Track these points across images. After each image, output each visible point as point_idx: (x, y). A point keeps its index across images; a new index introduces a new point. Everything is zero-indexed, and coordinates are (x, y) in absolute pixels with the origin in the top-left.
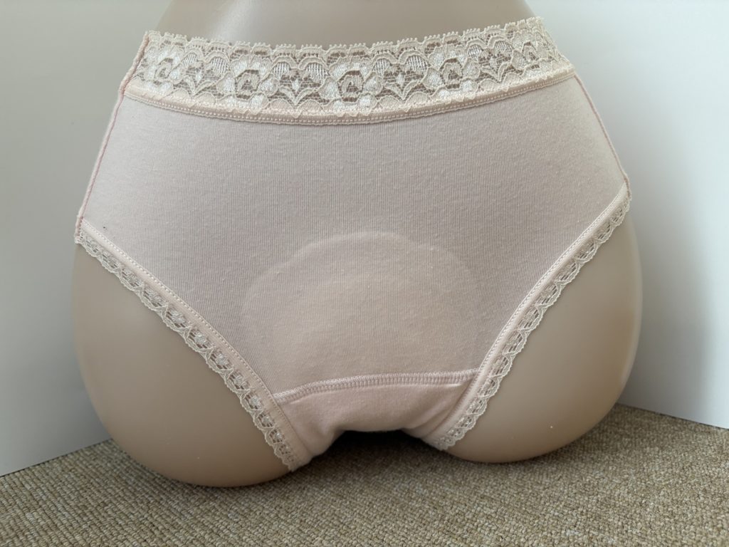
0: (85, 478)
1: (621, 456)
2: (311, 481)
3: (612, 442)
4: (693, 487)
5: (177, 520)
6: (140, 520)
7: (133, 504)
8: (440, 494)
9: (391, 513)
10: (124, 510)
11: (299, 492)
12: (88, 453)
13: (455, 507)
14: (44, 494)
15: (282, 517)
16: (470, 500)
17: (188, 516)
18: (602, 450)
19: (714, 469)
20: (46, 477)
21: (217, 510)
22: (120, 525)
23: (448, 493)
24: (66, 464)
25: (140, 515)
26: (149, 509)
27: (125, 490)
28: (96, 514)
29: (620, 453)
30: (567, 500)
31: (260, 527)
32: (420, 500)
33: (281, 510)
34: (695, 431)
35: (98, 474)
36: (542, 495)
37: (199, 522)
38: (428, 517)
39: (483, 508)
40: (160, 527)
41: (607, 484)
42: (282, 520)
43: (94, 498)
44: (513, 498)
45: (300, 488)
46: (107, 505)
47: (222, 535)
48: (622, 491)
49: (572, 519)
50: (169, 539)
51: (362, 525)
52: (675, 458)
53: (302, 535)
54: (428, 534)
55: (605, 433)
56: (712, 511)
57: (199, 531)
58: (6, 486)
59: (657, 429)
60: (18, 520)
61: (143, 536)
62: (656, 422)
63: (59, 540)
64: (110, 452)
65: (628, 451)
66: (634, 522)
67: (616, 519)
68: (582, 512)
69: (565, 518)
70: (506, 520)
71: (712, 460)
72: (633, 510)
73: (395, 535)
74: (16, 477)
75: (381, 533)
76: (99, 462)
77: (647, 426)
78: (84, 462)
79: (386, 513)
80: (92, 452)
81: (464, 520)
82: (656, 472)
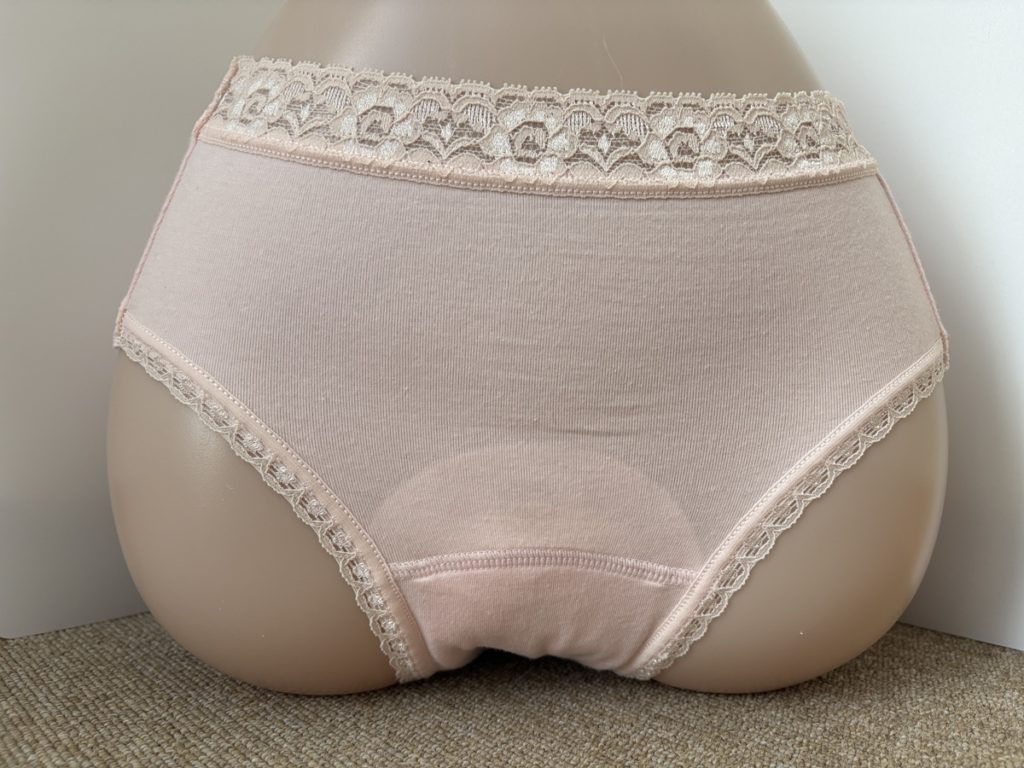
0: (82, 663)
1: (862, 677)
4: (965, 720)
5: (208, 723)
6: (156, 719)
7: (148, 701)
8: (596, 709)
9: (521, 729)
10: (134, 707)
11: (390, 697)
12: (89, 634)
13: (615, 727)
14: (21, 680)
15: (362, 727)
16: (638, 719)
17: (226, 719)
19: (995, 699)
20: (27, 660)
21: (269, 714)
22: (125, 724)
23: (607, 710)
24: (58, 646)
25: (155, 714)
26: (170, 707)
27: (138, 682)
28: (90, 708)
29: (860, 673)
30: (780, 726)
31: (330, 738)
32: (566, 716)
33: (361, 718)
34: (970, 654)
35: (102, 660)
36: (744, 719)
37: (241, 726)
38: (576, 737)
39: (656, 730)
40: (182, 731)
41: (839, 710)
42: (362, 730)
43: (92, 688)
44: (701, 720)
46: (107, 698)
47: (271, 744)
48: (863, 719)
49: (786, 749)
50: (195, 745)
51: (478, 742)
52: (939, 683)
53: (390, 750)
54: (575, 758)
56: (992, 750)
57: (239, 738)
59: (916, 647)
61: (156, 739)
62: (915, 640)
63: (33, 735)
64: (123, 634)
65: (872, 672)
66: (877, 758)
67: (851, 753)
68: (801, 743)
69: (775, 748)
70: (690, 747)
71: (992, 688)
72: (876, 744)
73: (526, 757)
75: (505, 753)
76: (105, 646)
77: (900, 643)
78: (84, 645)
79: (513, 729)
80: (97, 634)
81: (627, 743)
82: (912, 699)
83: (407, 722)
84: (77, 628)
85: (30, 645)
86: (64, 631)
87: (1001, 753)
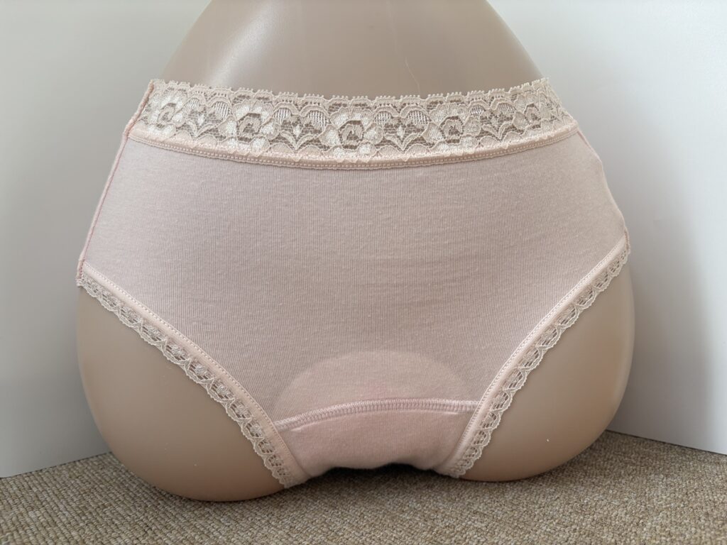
0: (90, 483)
1: (624, 481)
2: (306, 493)
3: (615, 469)
4: (695, 511)
5: (170, 523)
6: (136, 521)
7: (132, 508)
8: (433, 508)
9: (380, 523)
10: (122, 512)
11: (293, 502)
12: (96, 463)
13: (445, 520)
14: (49, 496)
15: (273, 523)
16: (462, 515)
17: (182, 520)
18: (605, 475)
19: (718, 495)
20: (54, 482)
21: (211, 516)
22: (116, 525)
23: (440, 508)
24: (75, 472)
25: (136, 517)
26: (146, 512)
27: (126, 496)
28: (94, 514)
29: (623, 478)
30: (562, 518)
31: (250, 531)
32: (412, 513)
33: (272, 517)
34: (704, 462)
35: (103, 481)
36: (536, 513)
37: (192, 525)
38: (417, 528)
39: (474, 522)
40: (153, 528)
41: (605, 505)
42: (273, 526)
43: (96, 501)
44: (506, 515)
45: (295, 498)
46: (105, 507)
47: (211, 536)
48: (621, 512)
49: (564, 534)
50: (161, 538)
51: (350, 533)
53: (290, 539)
55: (610, 461)
56: (712, 532)
57: (190, 533)
58: (15, 488)
59: (665, 457)
60: (20, 517)
61: (135, 534)
62: (665, 453)
63: (56, 534)
65: (631, 477)
66: (628, 539)
67: (610, 536)
68: (576, 529)
69: (557, 534)
70: (496, 534)
71: (717, 487)
72: (629, 529)
74: (26, 481)
75: (368, 540)
76: (106, 471)
77: (654, 455)
78: (92, 471)
79: (376, 523)
80: (101, 462)
81: (453, 532)
82: (658, 496)
83: (303, 519)
84: (87, 458)
85: (56, 472)
86: (79, 461)
87: (719, 535)
